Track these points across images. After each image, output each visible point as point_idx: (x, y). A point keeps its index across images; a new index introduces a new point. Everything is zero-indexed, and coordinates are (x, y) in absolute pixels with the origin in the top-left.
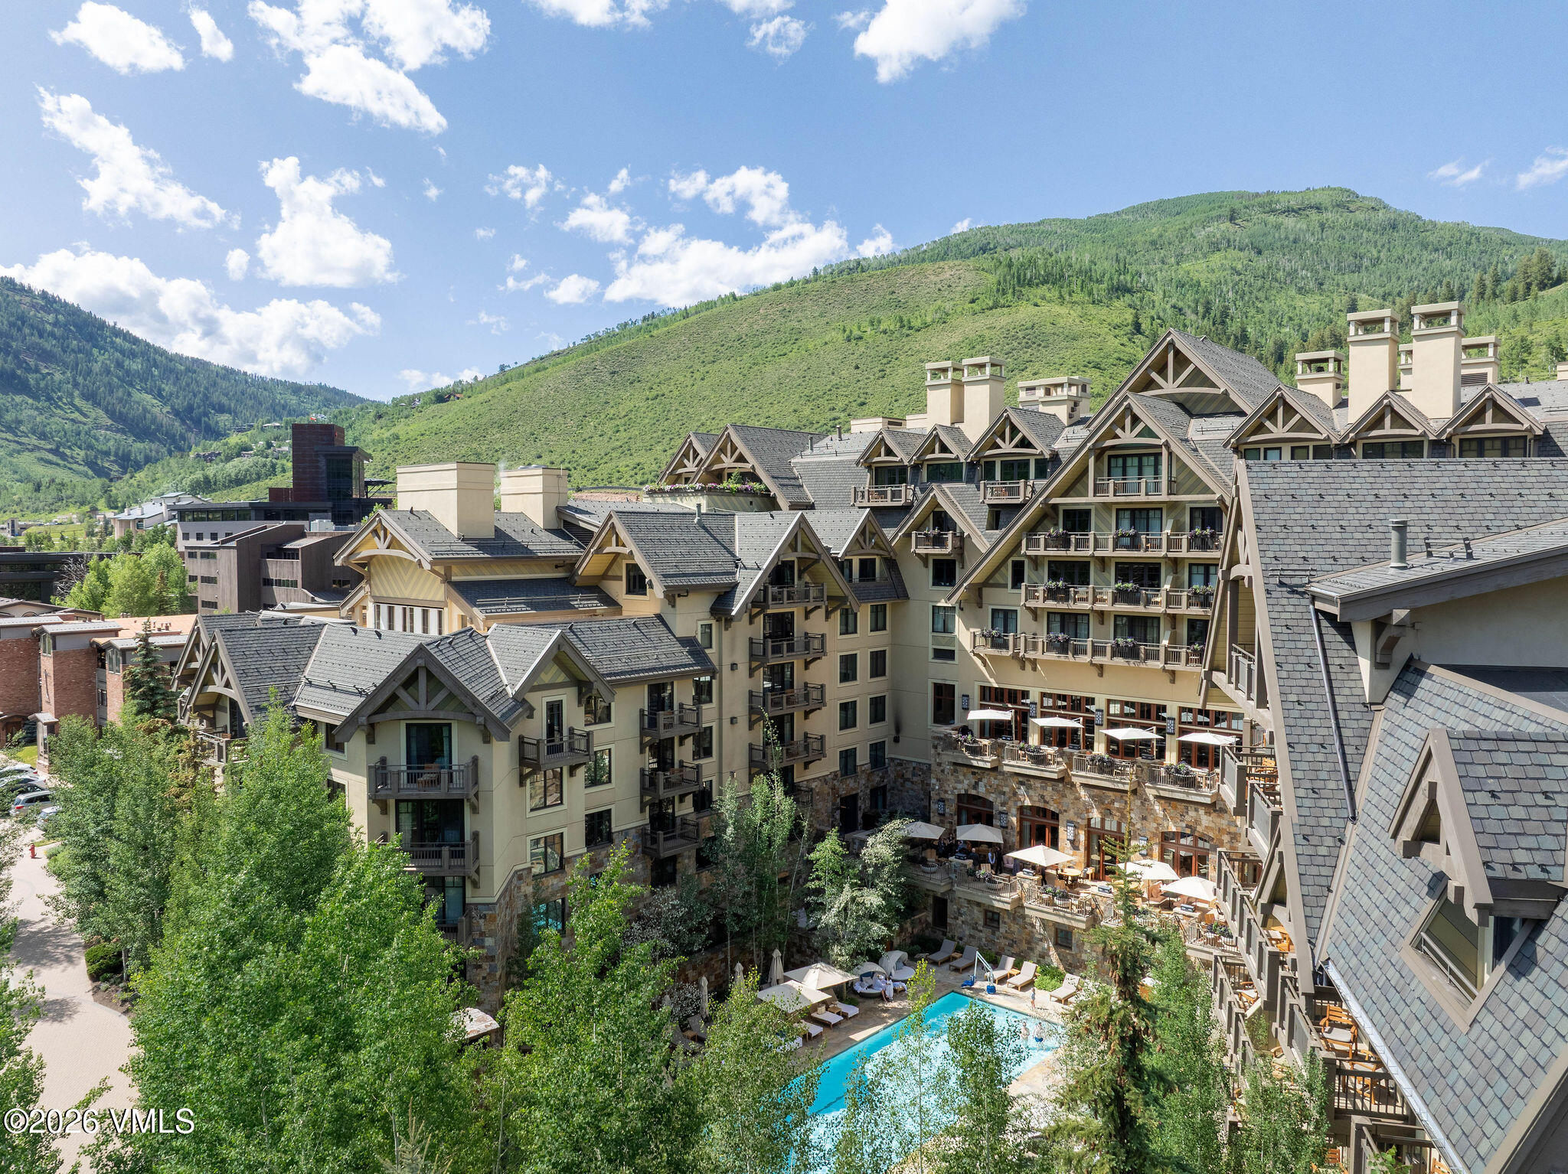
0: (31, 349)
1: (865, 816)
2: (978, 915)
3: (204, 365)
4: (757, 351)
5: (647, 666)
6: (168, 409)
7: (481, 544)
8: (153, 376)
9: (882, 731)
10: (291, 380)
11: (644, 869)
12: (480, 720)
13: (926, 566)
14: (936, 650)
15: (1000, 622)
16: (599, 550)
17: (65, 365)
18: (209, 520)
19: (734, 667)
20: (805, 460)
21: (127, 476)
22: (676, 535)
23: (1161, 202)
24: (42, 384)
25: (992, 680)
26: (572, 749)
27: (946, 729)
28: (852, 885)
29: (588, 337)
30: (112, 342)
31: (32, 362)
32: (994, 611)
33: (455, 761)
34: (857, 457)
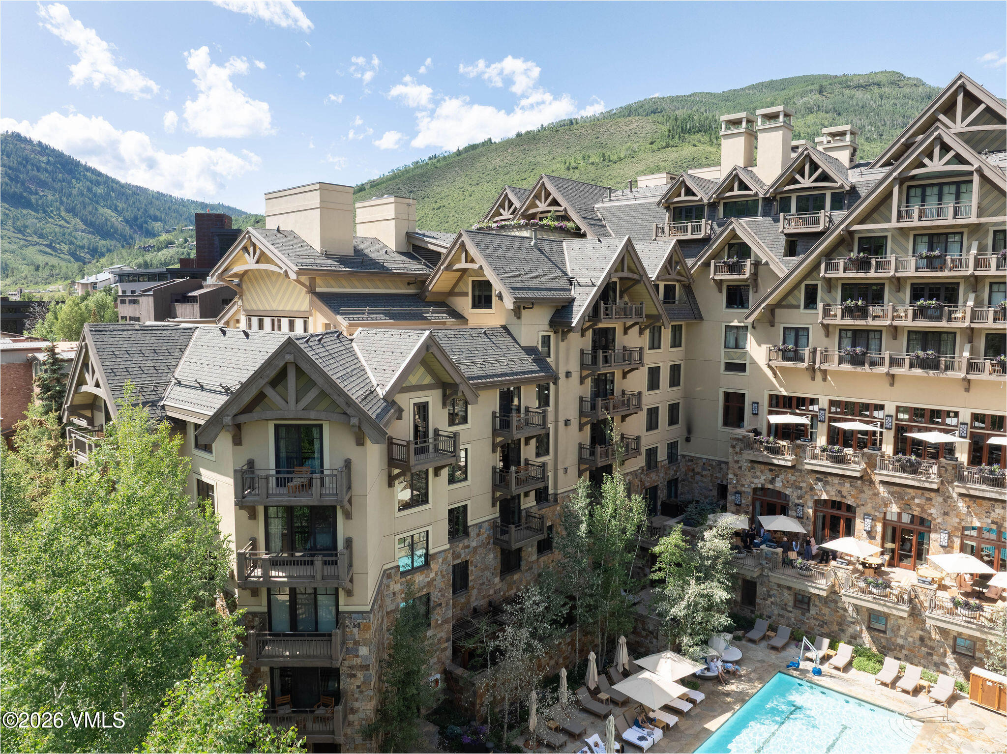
0: (33, 179)
1: (663, 503)
2: (788, 598)
3: (145, 191)
4: (507, 177)
5: (500, 371)
6: (121, 219)
7: (342, 260)
8: (111, 197)
9: (676, 432)
10: (200, 200)
11: (495, 558)
12: (354, 421)
13: (720, 291)
14: (727, 364)
15: (791, 338)
16: (449, 268)
17: (55, 190)
18: (139, 281)
19: (568, 374)
20: (605, 205)
21: (95, 261)
22: (517, 255)
23: (772, 82)
24: (40, 202)
25: (782, 390)
26: (436, 449)
27: (740, 432)
28: (698, 579)
29: (393, 171)
30: (85, 175)
31: (33, 188)
32: (785, 328)
33: (327, 464)
34: (657, 199)
